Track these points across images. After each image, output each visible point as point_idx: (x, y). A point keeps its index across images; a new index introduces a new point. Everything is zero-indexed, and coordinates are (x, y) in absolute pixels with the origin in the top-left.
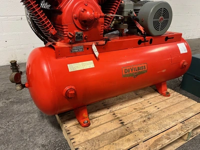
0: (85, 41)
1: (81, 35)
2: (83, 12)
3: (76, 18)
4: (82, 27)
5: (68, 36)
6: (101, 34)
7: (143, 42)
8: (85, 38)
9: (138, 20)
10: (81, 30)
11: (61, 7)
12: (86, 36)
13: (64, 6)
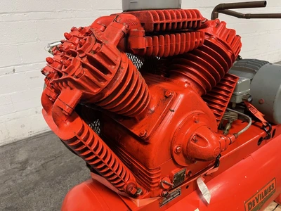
0: (186, 179)
1: (182, 175)
2: (195, 141)
3: (178, 153)
5: (160, 186)
7: (264, 138)
10: (183, 167)
11: (148, 135)
12: (190, 172)
13: (153, 132)
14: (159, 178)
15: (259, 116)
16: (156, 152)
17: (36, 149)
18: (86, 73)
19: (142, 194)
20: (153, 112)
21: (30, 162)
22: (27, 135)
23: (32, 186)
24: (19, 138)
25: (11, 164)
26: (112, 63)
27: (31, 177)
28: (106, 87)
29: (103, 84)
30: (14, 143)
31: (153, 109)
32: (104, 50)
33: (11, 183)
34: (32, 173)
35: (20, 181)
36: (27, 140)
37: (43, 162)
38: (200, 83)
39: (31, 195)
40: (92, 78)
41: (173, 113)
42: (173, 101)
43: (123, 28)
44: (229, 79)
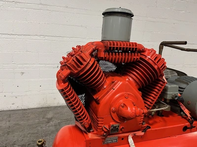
0: (120, 132)
1: (117, 127)
2: (123, 107)
3: (114, 112)
4: (119, 120)
5: (102, 129)
6: (140, 124)
7: (189, 128)
8: (121, 130)
9: (182, 101)
10: (118, 123)
11: (99, 98)
12: (123, 128)
13: (102, 98)
14: (102, 124)
15: (187, 112)
16: (101, 109)
17: (58, 113)
18: (73, 63)
19: (93, 131)
20: (105, 88)
21: (53, 120)
22: (56, 105)
23: (50, 132)
24: (52, 105)
25: (43, 118)
26: (85, 61)
27: (51, 128)
28: (81, 70)
29: (79, 69)
30: (48, 108)
31: (105, 87)
32: (82, 55)
33: (39, 128)
34: (52, 126)
35: (44, 129)
36: (56, 107)
37: (59, 121)
38: (137, 80)
39: (48, 137)
40: (75, 65)
41: (114, 91)
42: (115, 84)
43: (94, 47)
44: (161, 83)
